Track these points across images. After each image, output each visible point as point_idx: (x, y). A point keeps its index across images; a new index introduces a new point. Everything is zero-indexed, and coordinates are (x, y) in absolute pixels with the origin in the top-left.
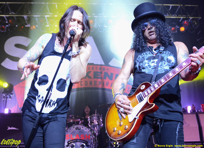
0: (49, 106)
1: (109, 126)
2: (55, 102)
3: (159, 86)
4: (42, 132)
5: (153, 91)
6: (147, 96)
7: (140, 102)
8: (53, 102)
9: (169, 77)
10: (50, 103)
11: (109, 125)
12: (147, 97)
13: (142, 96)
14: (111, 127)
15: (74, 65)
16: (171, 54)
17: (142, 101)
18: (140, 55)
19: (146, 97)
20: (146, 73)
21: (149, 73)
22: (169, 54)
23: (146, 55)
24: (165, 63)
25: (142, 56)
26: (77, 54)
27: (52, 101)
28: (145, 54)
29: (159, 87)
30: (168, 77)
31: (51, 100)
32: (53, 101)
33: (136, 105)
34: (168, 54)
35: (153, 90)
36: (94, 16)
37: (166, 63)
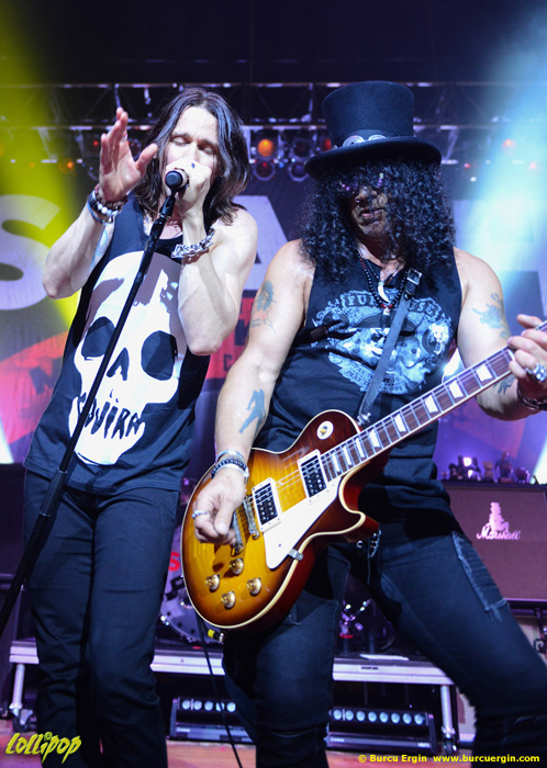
0: (118, 432)
1: (194, 560)
2: (139, 416)
3: (384, 442)
4: (91, 537)
5: (363, 459)
6: (339, 473)
7: (311, 495)
8: (133, 418)
9: (422, 415)
10: (121, 421)
11: (195, 555)
12: (339, 478)
13: (320, 470)
14: (199, 564)
15: (194, 289)
16: (443, 315)
17: (320, 490)
18: (333, 302)
19: (334, 477)
20: (341, 371)
21: (352, 380)
22: (437, 313)
23: (354, 308)
24: (414, 352)
25: (341, 306)
26: (200, 249)
27: (129, 413)
28: (351, 299)
29: (384, 449)
30: (422, 413)
31: (124, 410)
32: (132, 414)
33: (295, 503)
34: (434, 314)
35: (363, 456)
36: (275, 128)
37: (419, 350)
